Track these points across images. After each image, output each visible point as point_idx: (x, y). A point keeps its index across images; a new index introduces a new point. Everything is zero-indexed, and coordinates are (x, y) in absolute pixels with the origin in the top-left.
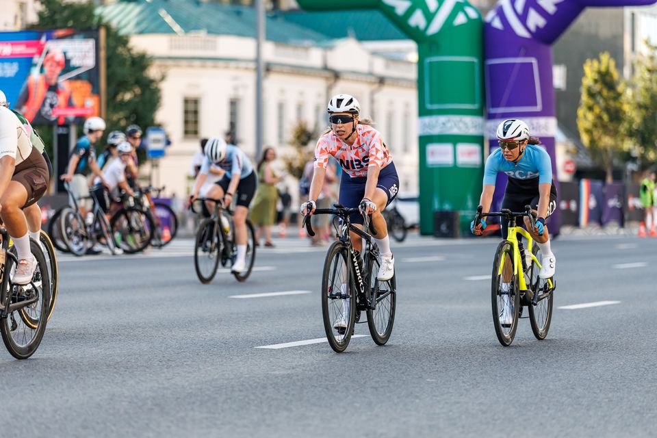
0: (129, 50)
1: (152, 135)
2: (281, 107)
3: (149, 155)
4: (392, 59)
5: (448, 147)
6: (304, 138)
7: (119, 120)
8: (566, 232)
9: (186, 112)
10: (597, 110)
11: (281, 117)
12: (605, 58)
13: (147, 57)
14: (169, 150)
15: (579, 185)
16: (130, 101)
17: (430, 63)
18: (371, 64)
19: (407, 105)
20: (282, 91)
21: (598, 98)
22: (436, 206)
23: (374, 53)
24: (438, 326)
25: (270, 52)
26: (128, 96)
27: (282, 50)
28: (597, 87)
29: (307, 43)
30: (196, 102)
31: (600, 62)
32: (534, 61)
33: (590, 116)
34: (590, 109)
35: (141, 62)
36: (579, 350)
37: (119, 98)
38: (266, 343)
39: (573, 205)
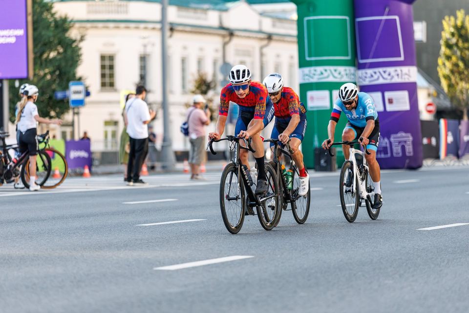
0: (53, 15)
1: (73, 88)
2: (183, 61)
3: (71, 105)
4: (278, 19)
5: (326, 93)
6: (204, 88)
7: (45, 75)
8: (428, 163)
9: (103, 67)
10: (454, 59)
11: (183, 70)
12: (460, 14)
13: (69, 20)
14: (88, 99)
15: (439, 123)
16: (54, 58)
17: (308, 21)
18: (260, 23)
19: (292, 57)
20: (185, 48)
21: (455, 48)
22: (316, 144)
23: (262, 14)
24: (314, 247)
25: (174, 14)
26: (52, 55)
27: (184, 13)
28: (454, 40)
29: (206, 6)
30: (111, 58)
31: (456, 18)
32: (397, 18)
33: (449, 65)
34: (448, 58)
35: (63, 25)
36: (432, 266)
37: (45, 56)
38: (164, 264)
39: (434, 141)
